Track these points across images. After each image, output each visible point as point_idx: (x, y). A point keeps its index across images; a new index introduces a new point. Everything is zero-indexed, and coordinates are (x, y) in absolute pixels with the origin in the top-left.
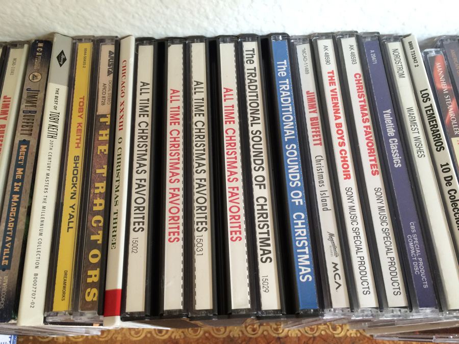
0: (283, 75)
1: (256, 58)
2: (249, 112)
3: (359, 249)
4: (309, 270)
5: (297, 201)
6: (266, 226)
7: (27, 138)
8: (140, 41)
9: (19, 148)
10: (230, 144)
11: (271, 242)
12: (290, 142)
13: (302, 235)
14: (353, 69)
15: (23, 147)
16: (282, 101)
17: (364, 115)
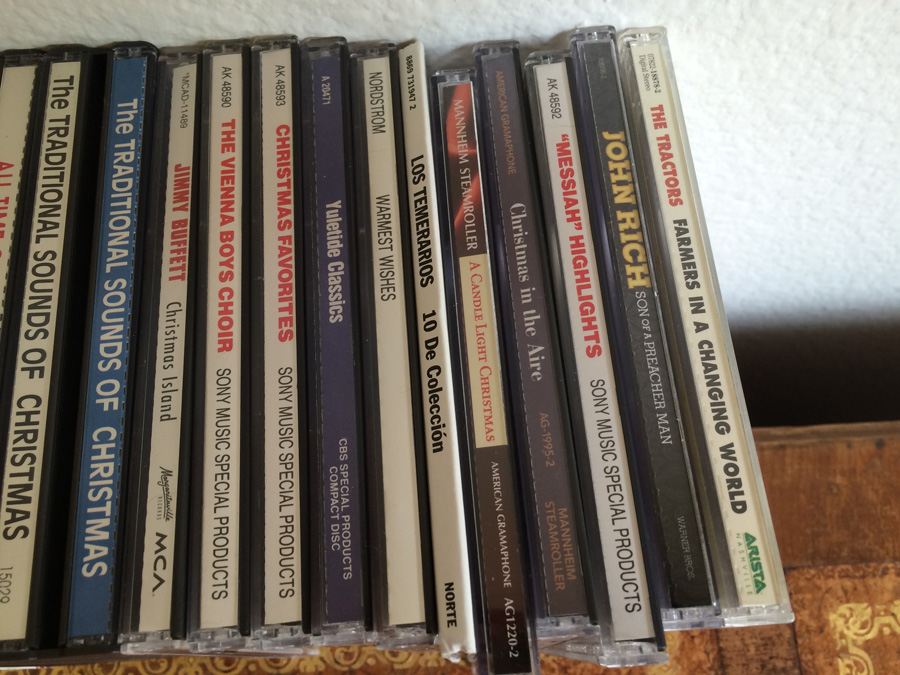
0: (124, 132)
1: (73, 98)
2: (38, 211)
3: (221, 500)
4: (105, 551)
5: (106, 402)
6: (29, 460)
11: (34, 494)
12: (115, 274)
13: (104, 475)
14: (277, 115)
16: (115, 188)
17: (283, 212)
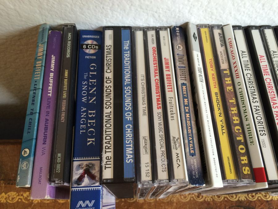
7: (185, 82)
8: (235, 27)
15: (184, 87)
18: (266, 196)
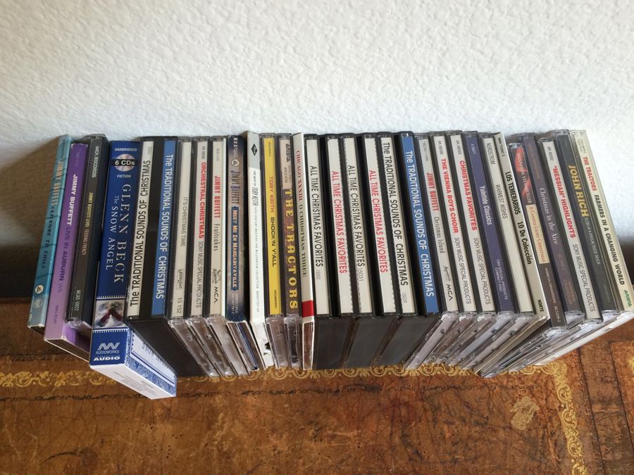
0: (410, 162)
1: (391, 149)
2: (388, 187)
3: (464, 277)
4: (432, 289)
5: (423, 247)
6: (403, 263)
7: (237, 205)
8: (307, 137)
9: (232, 212)
10: (376, 209)
11: (407, 272)
12: (417, 208)
13: (427, 268)
14: (459, 158)
15: (235, 212)
16: (411, 180)
17: (467, 190)
18: (399, 371)
